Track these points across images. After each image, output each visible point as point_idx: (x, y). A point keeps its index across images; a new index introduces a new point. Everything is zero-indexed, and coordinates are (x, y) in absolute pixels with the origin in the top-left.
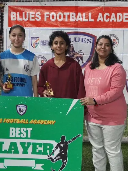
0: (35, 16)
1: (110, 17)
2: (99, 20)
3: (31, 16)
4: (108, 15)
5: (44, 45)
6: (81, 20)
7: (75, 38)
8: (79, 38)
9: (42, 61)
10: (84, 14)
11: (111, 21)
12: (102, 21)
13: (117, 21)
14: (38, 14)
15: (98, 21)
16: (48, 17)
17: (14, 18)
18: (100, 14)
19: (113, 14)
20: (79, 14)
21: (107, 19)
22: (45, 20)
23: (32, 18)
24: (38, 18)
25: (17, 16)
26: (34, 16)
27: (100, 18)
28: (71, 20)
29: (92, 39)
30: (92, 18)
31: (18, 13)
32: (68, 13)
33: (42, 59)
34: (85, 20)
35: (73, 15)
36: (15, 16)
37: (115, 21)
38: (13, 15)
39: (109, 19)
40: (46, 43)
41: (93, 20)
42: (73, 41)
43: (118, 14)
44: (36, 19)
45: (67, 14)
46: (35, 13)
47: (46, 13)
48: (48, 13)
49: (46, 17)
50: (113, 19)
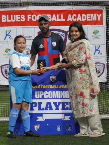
0: (21, 18)
1: (77, 17)
3: (17, 18)
4: (76, 15)
5: (28, 39)
6: (56, 20)
9: (27, 52)
10: (58, 15)
11: (78, 20)
12: (71, 20)
13: (82, 20)
14: (23, 16)
15: (68, 20)
16: (30, 18)
17: (4, 20)
18: (70, 16)
19: (79, 15)
20: (54, 16)
21: (74, 19)
22: (29, 20)
23: (19, 19)
24: (23, 19)
25: (6, 18)
26: (19, 18)
29: (64, 34)
30: (63, 19)
31: (8, 16)
33: (27, 51)
34: (59, 20)
36: (5, 18)
37: (81, 20)
38: (4, 17)
39: (76, 19)
40: (29, 38)
41: (64, 20)
43: (83, 15)
44: (22, 20)
46: (21, 16)
47: (29, 16)
48: (30, 15)
49: (29, 18)
50: (79, 19)
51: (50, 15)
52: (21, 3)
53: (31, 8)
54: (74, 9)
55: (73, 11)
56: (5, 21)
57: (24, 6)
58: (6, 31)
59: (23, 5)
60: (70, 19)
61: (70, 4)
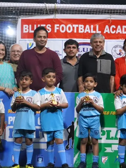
1: (116, 29)
2: (106, 32)
4: (114, 27)
6: (89, 32)
7: (84, 49)
8: (87, 48)
10: (92, 26)
11: (117, 33)
12: (109, 32)
13: (123, 33)
14: (49, 26)
16: (58, 28)
17: (26, 30)
18: (107, 27)
19: (119, 27)
20: (87, 26)
21: (113, 31)
22: (56, 31)
24: (49, 30)
25: (29, 28)
27: (107, 30)
28: (80, 32)
30: (99, 30)
31: (30, 26)
32: (77, 26)
34: (93, 32)
35: (81, 27)
36: (27, 29)
37: (121, 33)
38: (26, 27)
39: (115, 31)
41: (100, 32)
42: (81, 51)
43: (124, 27)
45: (75, 26)
46: (46, 26)
47: (56, 25)
48: (58, 25)
49: (56, 29)
50: (119, 31)
51: (83, 26)
52: (47, 10)
53: (59, 16)
54: (112, 19)
55: (111, 21)
56: (27, 32)
57: (50, 14)
58: (28, 44)
59: (50, 12)
60: (107, 31)
61: (108, 13)
